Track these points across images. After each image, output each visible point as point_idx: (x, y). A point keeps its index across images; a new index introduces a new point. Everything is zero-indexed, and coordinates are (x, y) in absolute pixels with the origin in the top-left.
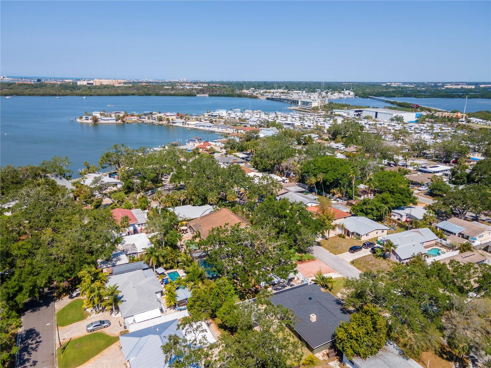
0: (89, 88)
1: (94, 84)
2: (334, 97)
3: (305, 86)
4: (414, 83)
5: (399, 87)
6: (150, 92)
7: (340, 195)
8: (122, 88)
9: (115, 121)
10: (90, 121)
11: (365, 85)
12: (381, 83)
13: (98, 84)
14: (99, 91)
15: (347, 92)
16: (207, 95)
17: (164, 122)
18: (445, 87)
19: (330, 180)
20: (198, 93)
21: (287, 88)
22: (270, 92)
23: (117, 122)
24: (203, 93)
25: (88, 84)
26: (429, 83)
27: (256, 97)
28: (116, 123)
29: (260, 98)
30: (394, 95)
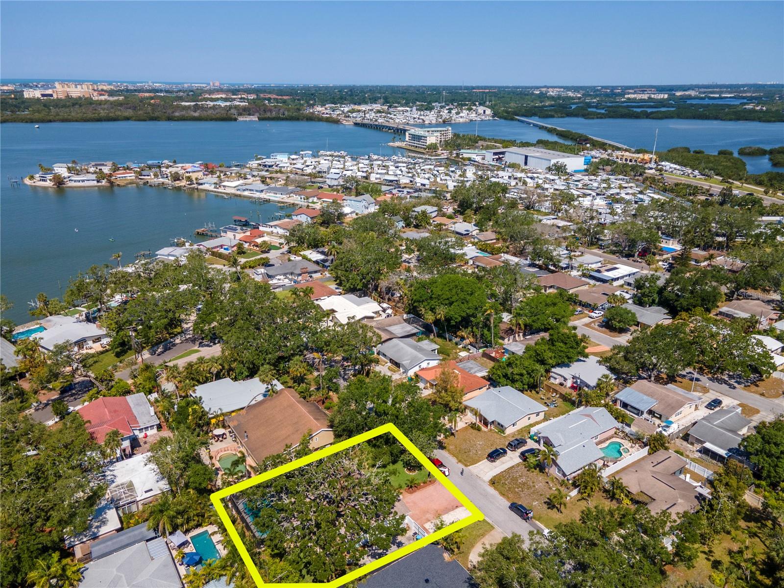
0: (45, 106)
1: (55, 96)
2: (461, 120)
3: (415, 96)
4: (581, 88)
5: (559, 97)
6: (157, 114)
7: (472, 340)
8: (106, 106)
9: (95, 183)
10: (49, 184)
11: (509, 93)
12: (532, 88)
13: (62, 96)
14: (63, 113)
15: (481, 109)
16: (255, 118)
17: (183, 183)
18: (626, 96)
19: (456, 318)
20: (240, 114)
21: (386, 101)
22: (359, 111)
23: (100, 184)
24: (249, 115)
25: (43, 95)
26: (603, 87)
27: (337, 122)
28: (99, 187)
29: (344, 122)
30: (553, 113)
